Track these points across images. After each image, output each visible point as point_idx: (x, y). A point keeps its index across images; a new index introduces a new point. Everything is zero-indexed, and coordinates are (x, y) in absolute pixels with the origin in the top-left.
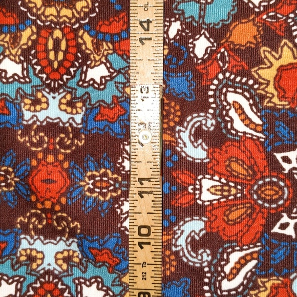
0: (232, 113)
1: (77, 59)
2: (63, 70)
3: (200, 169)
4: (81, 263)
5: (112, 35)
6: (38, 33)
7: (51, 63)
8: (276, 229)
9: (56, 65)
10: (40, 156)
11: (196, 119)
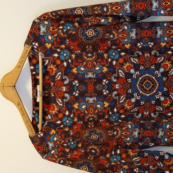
0: (120, 74)
1: (94, 66)
2: (91, 68)
3: (116, 83)
4: (96, 101)
5: (99, 62)
6: (86, 63)
7: (89, 67)
8: (128, 92)
9: (90, 68)
10: (89, 83)
11: (114, 75)
